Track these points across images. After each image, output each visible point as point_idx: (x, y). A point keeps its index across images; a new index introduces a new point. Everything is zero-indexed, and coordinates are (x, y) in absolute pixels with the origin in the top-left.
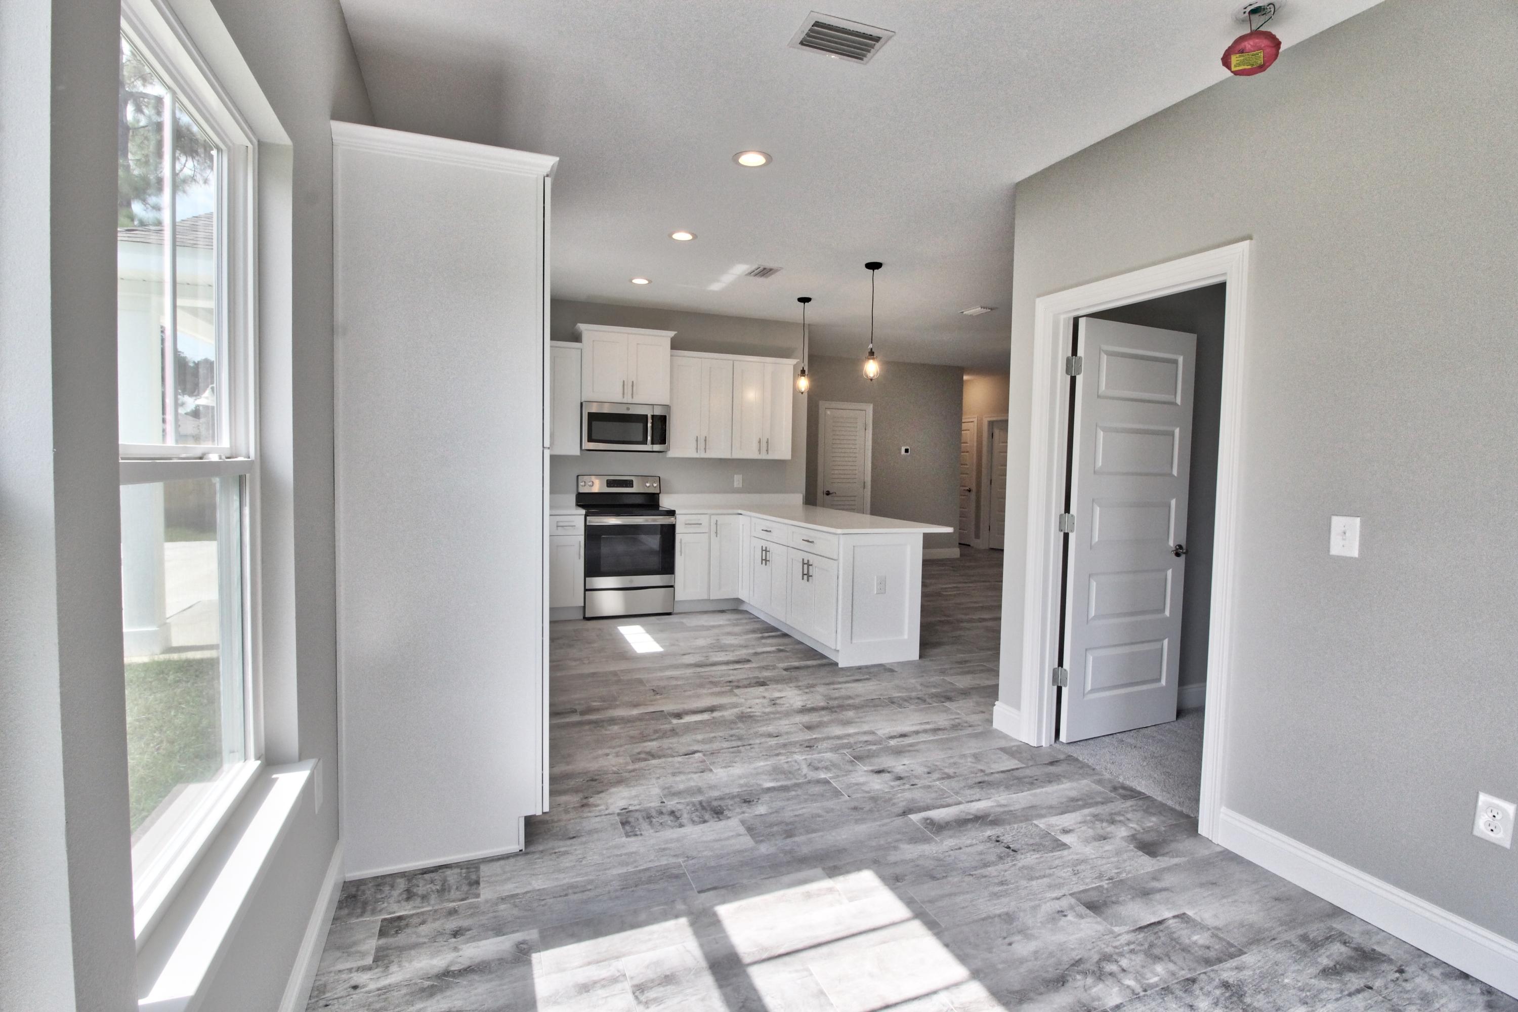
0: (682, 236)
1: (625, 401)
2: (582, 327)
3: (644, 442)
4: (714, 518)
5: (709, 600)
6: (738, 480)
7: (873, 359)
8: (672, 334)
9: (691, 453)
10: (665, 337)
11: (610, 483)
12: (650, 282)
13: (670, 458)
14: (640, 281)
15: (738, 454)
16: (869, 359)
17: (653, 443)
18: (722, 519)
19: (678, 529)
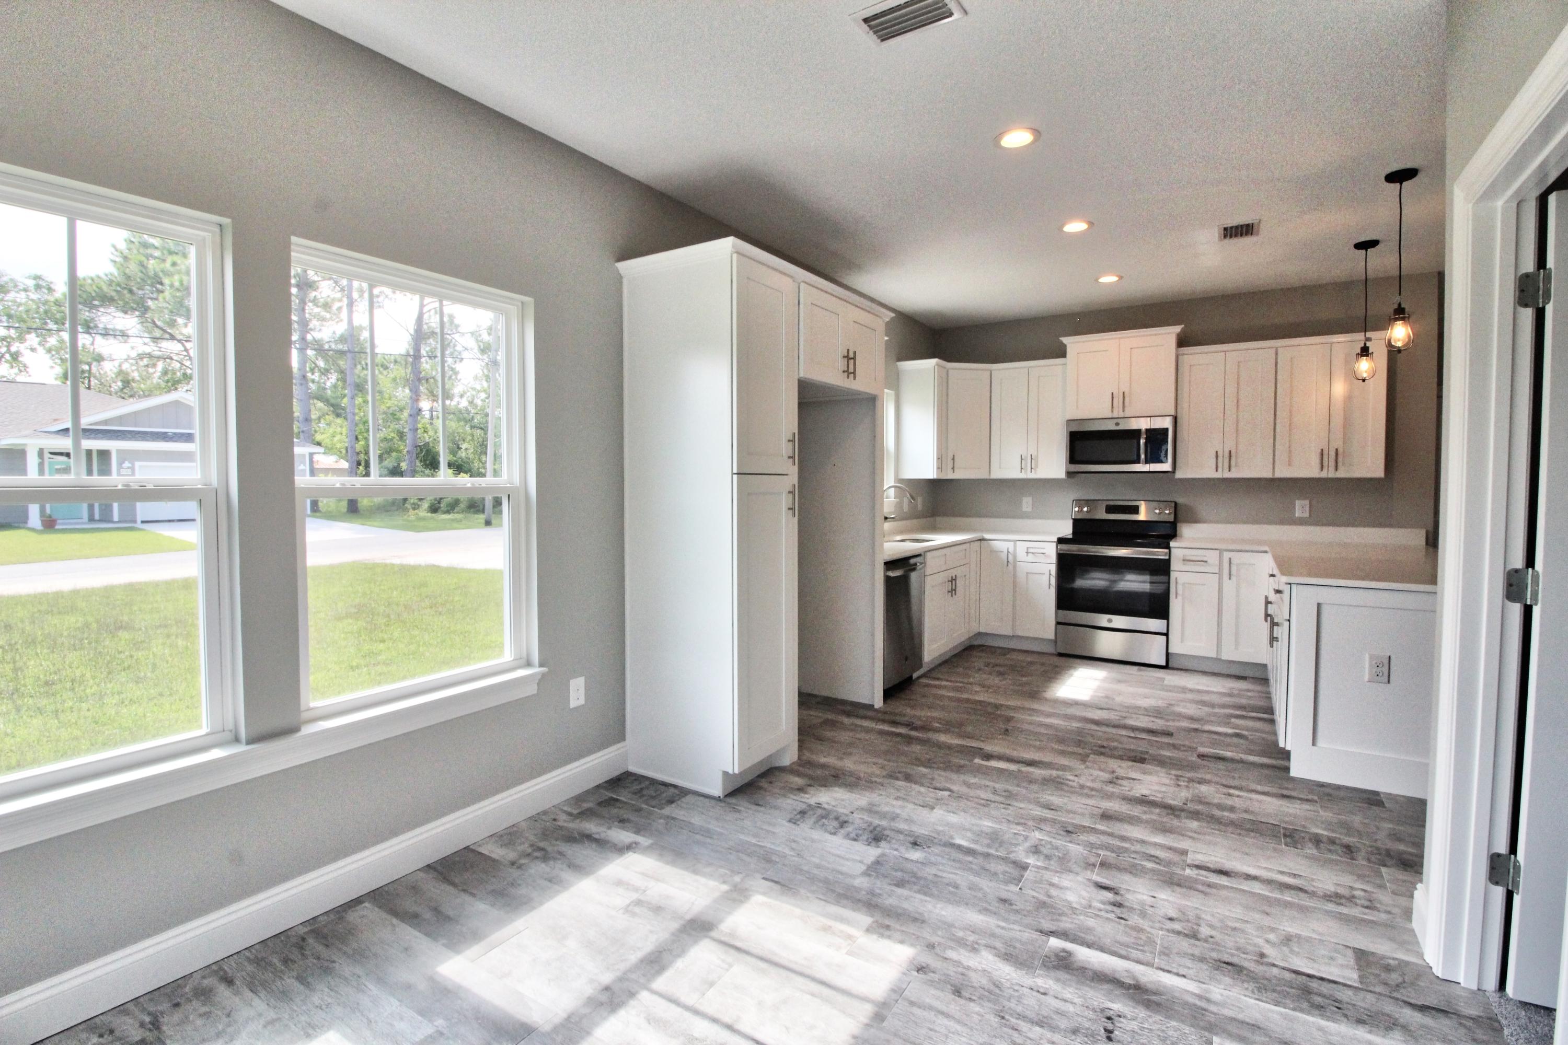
0: (1076, 227)
1: (1115, 415)
2: (1065, 340)
3: (1137, 461)
4: (1227, 555)
5: (1220, 660)
6: (1301, 508)
7: (1403, 319)
8: (1178, 329)
9: (1208, 472)
10: (1170, 334)
11: (1110, 509)
12: (1121, 278)
13: (1181, 480)
14: (1109, 279)
15: (1283, 472)
16: (1397, 320)
17: (1147, 462)
18: (1237, 558)
19: (1174, 566)
